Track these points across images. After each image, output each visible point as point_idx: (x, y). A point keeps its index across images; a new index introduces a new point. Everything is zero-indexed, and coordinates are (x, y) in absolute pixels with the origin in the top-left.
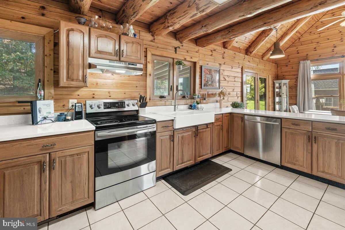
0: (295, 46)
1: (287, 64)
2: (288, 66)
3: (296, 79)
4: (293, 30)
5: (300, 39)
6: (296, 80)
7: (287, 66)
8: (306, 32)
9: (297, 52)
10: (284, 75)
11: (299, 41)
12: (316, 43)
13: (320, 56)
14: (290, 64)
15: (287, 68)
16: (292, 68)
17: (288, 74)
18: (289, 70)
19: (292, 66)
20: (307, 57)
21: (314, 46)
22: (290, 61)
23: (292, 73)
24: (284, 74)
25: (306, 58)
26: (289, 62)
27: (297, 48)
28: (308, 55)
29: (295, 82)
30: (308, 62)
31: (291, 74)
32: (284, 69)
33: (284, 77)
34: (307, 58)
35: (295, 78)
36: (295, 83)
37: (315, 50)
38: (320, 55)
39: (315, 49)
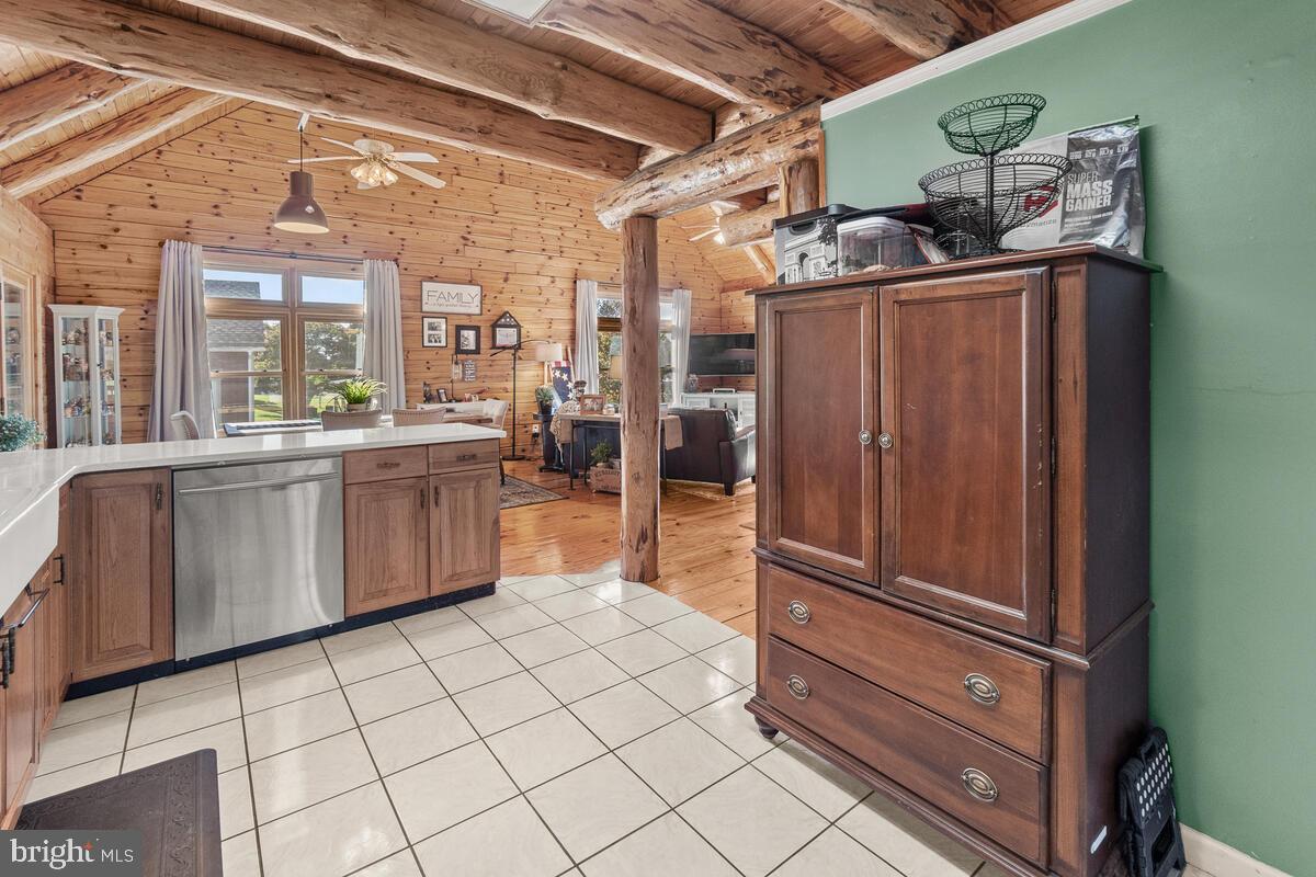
0: (140, 174)
1: (103, 240)
2: (110, 248)
3: (145, 308)
4: (171, 113)
5: (160, 152)
6: (146, 312)
7: (104, 247)
8: (187, 137)
9: (151, 202)
10: (87, 285)
11: (159, 161)
12: (220, 192)
13: (232, 238)
14: (117, 239)
15: (103, 254)
16: (129, 261)
17: (113, 281)
18: (114, 264)
19: (128, 251)
20: (187, 230)
21: (216, 200)
22: (117, 230)
23: (129, 280)
24: (87, 278)
25: (185, 235)
26: (113, 233)
27: (150, 185)
28: (193, 225)
29: (143, 319)
30: (197, 250)
31: (125, 286)
32: (90, 257)
33: (91, 292)
34: (188, 233)
35: (142, 302)
36: (143, 324)
37: (217, 215)
38: (233, 235)
39: (215, 211)
